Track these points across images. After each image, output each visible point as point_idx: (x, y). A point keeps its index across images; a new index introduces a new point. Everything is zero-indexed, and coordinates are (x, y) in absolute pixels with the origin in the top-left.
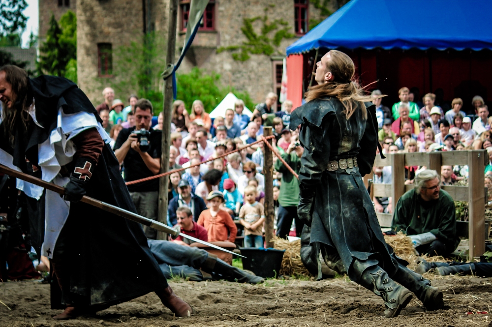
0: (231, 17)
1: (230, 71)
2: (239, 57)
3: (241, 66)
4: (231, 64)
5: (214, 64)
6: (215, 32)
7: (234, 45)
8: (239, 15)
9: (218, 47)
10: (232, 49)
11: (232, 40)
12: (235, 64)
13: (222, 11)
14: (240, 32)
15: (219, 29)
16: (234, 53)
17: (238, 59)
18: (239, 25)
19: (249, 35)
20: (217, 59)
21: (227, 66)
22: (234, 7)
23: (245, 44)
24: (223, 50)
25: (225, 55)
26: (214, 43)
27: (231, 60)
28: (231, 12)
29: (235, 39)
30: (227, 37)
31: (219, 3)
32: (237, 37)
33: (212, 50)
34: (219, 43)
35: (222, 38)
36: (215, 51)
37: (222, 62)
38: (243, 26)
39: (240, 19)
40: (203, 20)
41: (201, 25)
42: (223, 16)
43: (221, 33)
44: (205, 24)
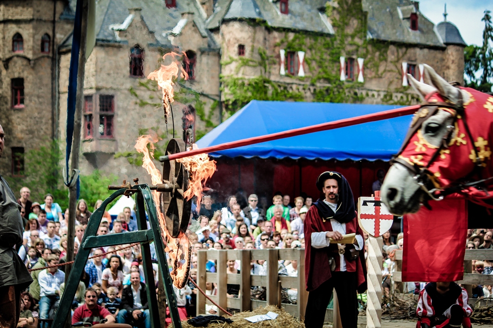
0: (127, 127)
1: (126, 174)
2: (134, 162)
3: (135, 170)
4: (127, 167)
5: (112, 168)
6: (113, 140)
7: (131, 151)
8: (135, 125)
9: (117, 153)
10: (128, 155)
11: (128, 147)
12: (131, 168)
13: (120, 122)
15: (117, 137)
16: (130, 158)
17: (133, 164)
20: (113, 162)
21: (124, 170)
24: (121, 156)
25: (122, 159)
26: (113, 149)
27: (128, 165)
28: (128, 122)
29: (131, 146)
30: (124, 144)
31: (118, 115)
33: (110, 155)
34: (116, 149)
35: (119, 145)
36: (114, 156)
37: (119, 166)
39: (136, 129)
40: (104, 129)
41: (102, 134)
42: (121, 126)
43: (118, 141)
44: (105, 133)
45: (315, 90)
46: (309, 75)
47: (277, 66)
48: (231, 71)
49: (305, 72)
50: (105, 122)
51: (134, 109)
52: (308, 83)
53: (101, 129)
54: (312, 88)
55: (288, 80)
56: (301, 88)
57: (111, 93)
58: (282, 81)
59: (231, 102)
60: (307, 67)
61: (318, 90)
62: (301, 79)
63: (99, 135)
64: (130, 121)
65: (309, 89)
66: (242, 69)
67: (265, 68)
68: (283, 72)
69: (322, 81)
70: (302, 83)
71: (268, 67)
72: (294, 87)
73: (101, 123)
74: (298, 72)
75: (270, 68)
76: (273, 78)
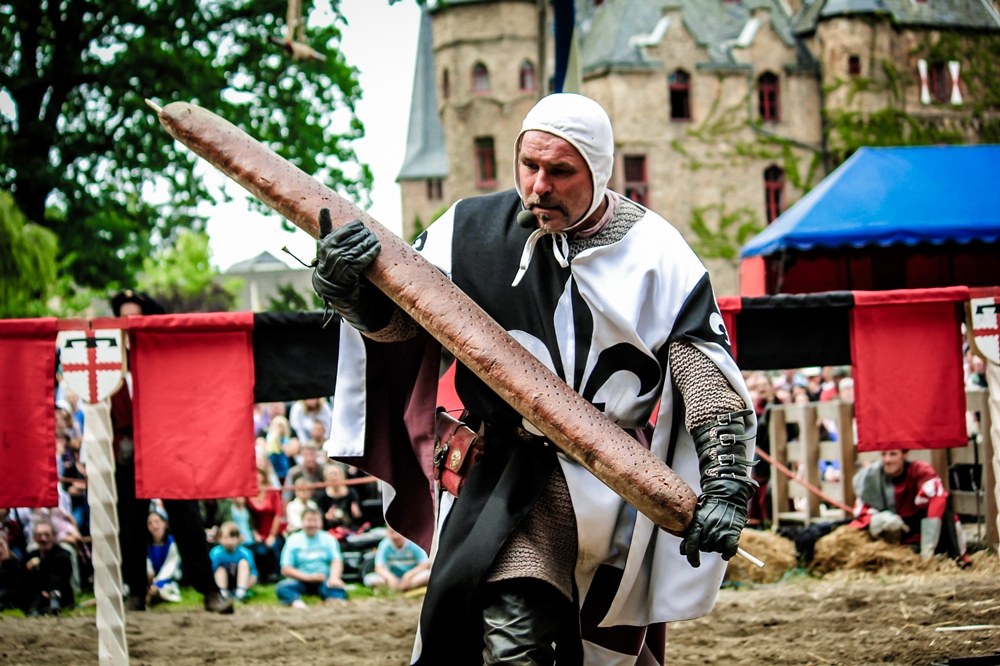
0: (672, 205)
8: (685, 204)
13: (659, 198)
14: (689, 227)
18: (685, 217)
19: (701, 231)
22: (675, 189)
31: (654, 187)
45: (981, 126)
46: (969, 99)
47: (915, 89)
48: (838, 101)
49: (962, 95)
51: (681, 177)
52: (969, 114)
54: (976, 123)
55: (935, 111)
56: (957, 123)
57: (639, 151)
58: (926, 112)
59: (840, 152)
60: (964, 87)
61: (986, 124)
62: (957, 108)
64: (676, 196)
65: (972, 125)
66: (857, 97)
67: (895, 92)
68: (926, 97)
69: (991, 108)
70: (959, 114)
71: (900, 92)
72: (947, 122)
74: (949, 96)
75: (904, 91)
76: (910, 109)
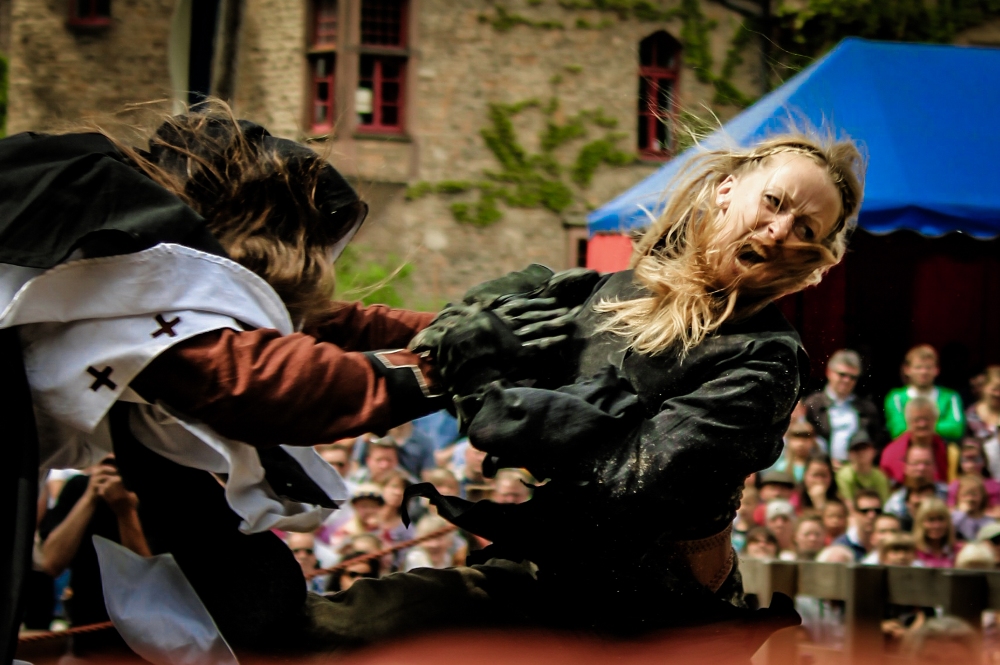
0: (451, 98)
1: (445, 252)
2: (472, 214)
3: (476, 240)
4: (448, 232)
5: (398, 232)
6: (405, 139)
7: (458, 178)
8: (478, 94)
9: (413, 184)
10: (452, 190)
11: (452, 164)
12: (459, 233)
13: (427, 80)
14: (479, 142)
15: (416, 129)
16: (458, 200)
17: (470, 221)
18: (474, 121)
19: (505, 150)
20: (408, 216)
21: (437, 240)
22: (462, 68)
23: (490, 176)
24: (425, 191)
25: (431, 205)
26: (400, 170)
27: (448, 222)
28: (453, 82)
29: (461, 163)
30: (440, 155)
31: (419, 56)
32: (468, 157)
33: (394, 189)
34: (414, 173)
35: (424, 158)
36: (403, 193)
37: (420, 225)
38: (489, 126)
39: (479, 104)
40: (373, 103)
41: (367, 118)
42: (430, 94)
43: (422, 144)
44: (378, 116)
50: (377, 78)
51: (474, 40)
53: (363, 100)
59: (799, 24)
63: (355, 123)
64: (462, 79)
73: (365, 84)
